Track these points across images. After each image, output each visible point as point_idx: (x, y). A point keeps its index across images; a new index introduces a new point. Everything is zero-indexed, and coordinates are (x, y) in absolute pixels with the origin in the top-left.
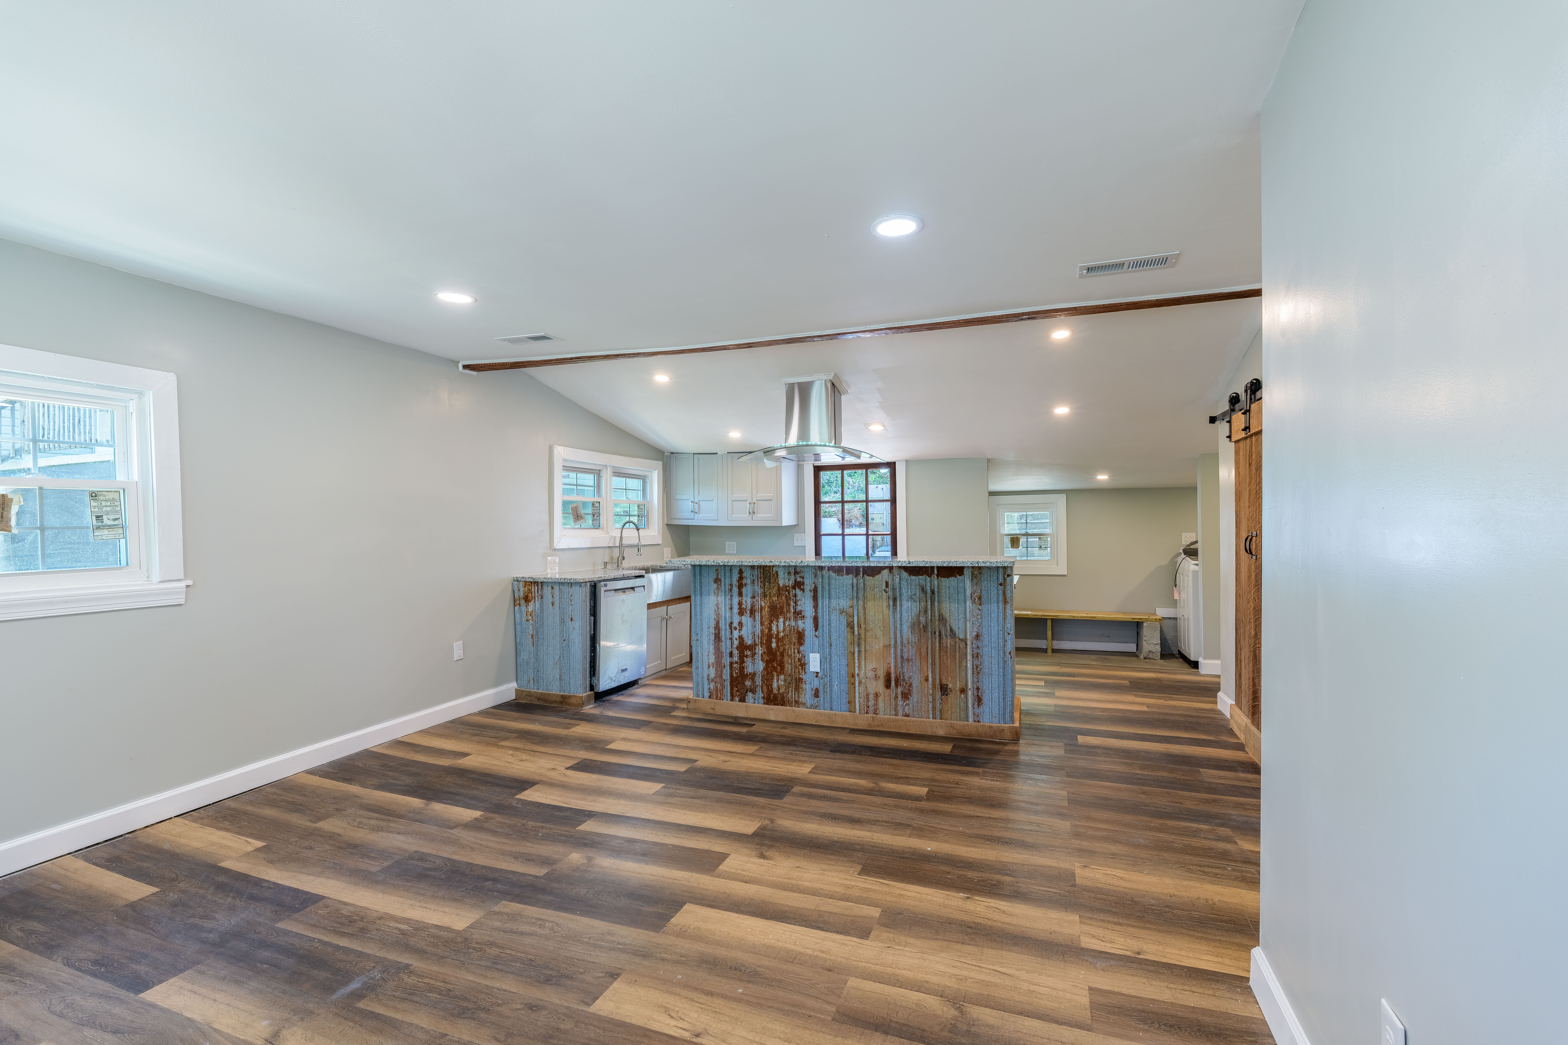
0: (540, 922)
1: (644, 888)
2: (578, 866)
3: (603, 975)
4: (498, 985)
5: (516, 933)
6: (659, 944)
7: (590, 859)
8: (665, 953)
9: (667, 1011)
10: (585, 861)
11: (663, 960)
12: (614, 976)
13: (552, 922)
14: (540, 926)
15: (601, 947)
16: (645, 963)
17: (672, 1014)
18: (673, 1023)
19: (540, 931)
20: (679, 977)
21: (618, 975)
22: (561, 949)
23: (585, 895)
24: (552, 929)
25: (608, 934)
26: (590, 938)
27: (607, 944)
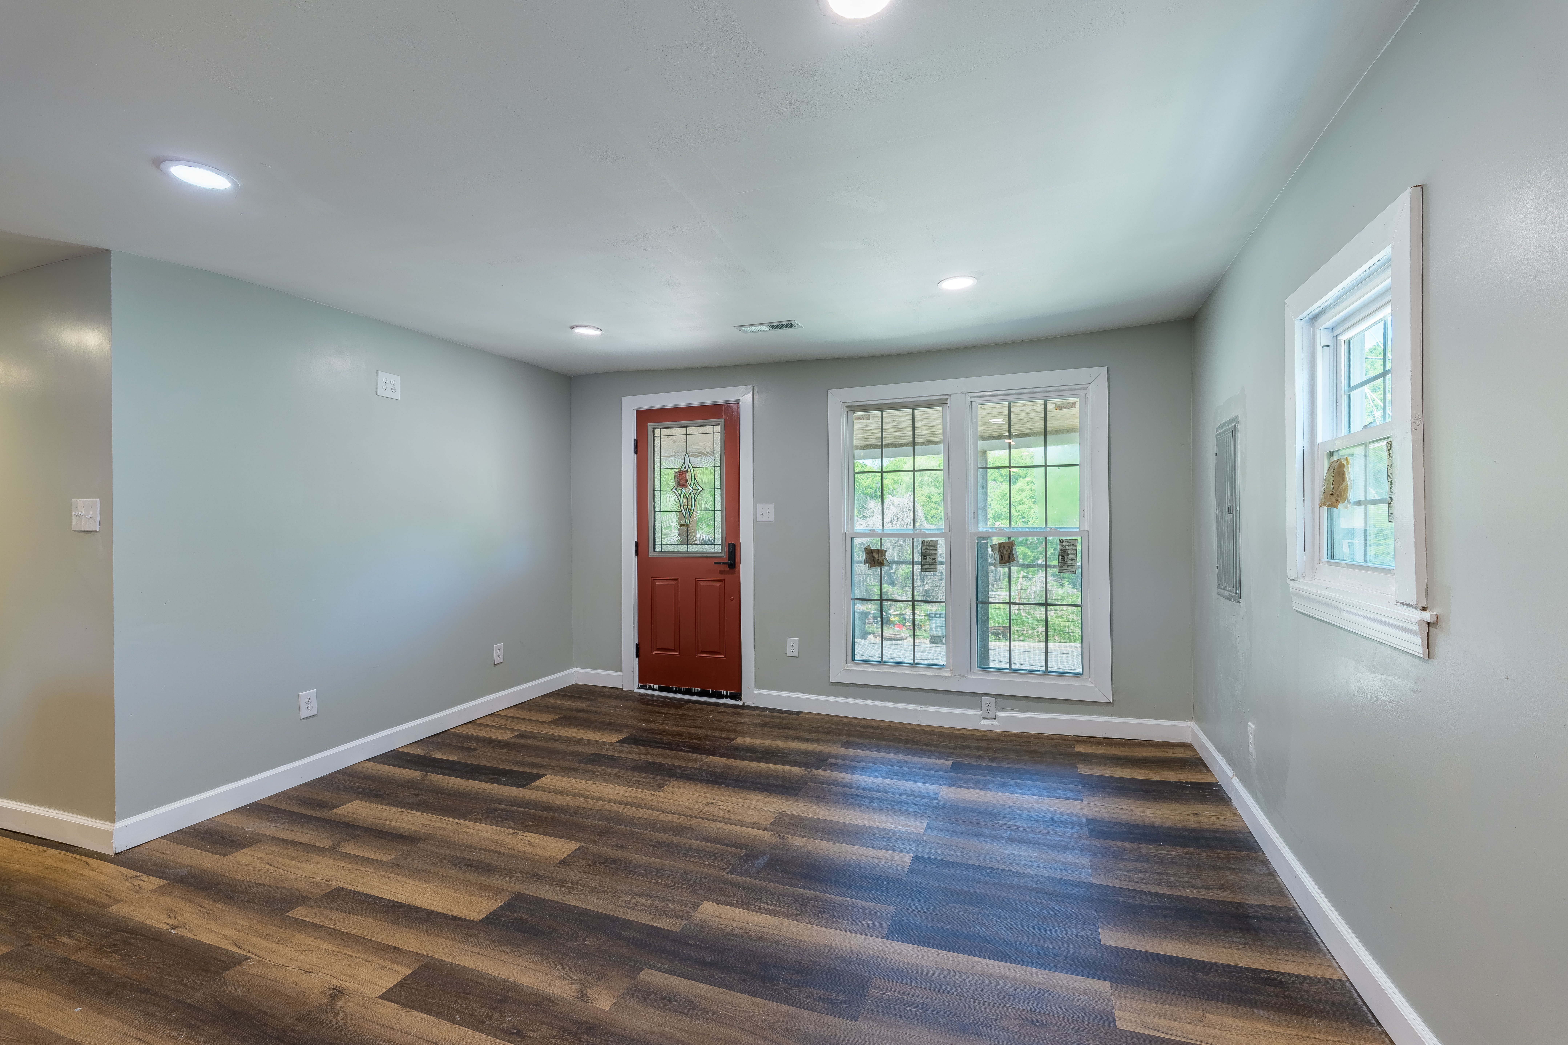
0: (631, 906)
1: (519, 943)
2: (598, 983)
3: (571, 864)
4: (650, 859)
5: (651, 897)
6: (521, 884)
7: (582, 995)
8: (518, 877)
9: (530, 843)
10: (590, 992)
11: (522, 873)
12: (564, 863)
13: (619, 906)
14: (629, 902)
15: (572, 883)
16: (537, 871)
17: (527, 842)
18: (528, 838)
19: (629, 897)
20: (513, 862)
21: (560, 863)
22: (606, 882)
23: (587, 936)
24: (618, 899)
25: (565, 893)
26: (582, 890)
27: (566, 885)
